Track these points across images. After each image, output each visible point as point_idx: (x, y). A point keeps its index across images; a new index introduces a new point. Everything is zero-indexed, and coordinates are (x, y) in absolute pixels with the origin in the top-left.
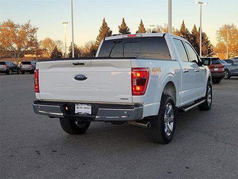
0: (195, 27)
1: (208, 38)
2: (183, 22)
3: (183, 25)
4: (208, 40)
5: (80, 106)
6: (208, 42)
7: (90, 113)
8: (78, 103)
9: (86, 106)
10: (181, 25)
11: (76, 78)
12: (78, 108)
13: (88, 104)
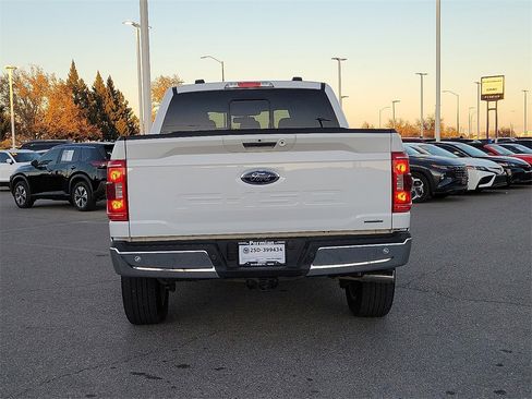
0: (99, 77)
1: (127, 102)
2: (73, 64)
3: (73, 70)
4: (128, 107)
5: (252, 246)
6: (128, 111)
7: (283, 261)
8: (247, 240)
9: (270, 245)
10: (69, 71)
11: (248, 179)
12: (246, 251)
13: (275, 240)
